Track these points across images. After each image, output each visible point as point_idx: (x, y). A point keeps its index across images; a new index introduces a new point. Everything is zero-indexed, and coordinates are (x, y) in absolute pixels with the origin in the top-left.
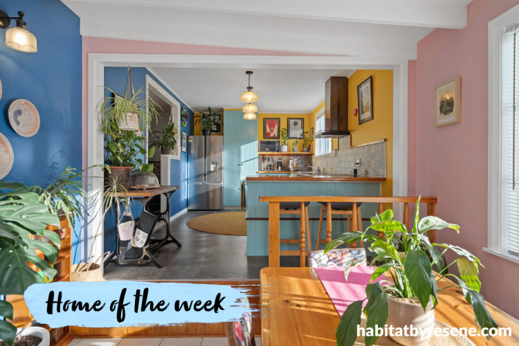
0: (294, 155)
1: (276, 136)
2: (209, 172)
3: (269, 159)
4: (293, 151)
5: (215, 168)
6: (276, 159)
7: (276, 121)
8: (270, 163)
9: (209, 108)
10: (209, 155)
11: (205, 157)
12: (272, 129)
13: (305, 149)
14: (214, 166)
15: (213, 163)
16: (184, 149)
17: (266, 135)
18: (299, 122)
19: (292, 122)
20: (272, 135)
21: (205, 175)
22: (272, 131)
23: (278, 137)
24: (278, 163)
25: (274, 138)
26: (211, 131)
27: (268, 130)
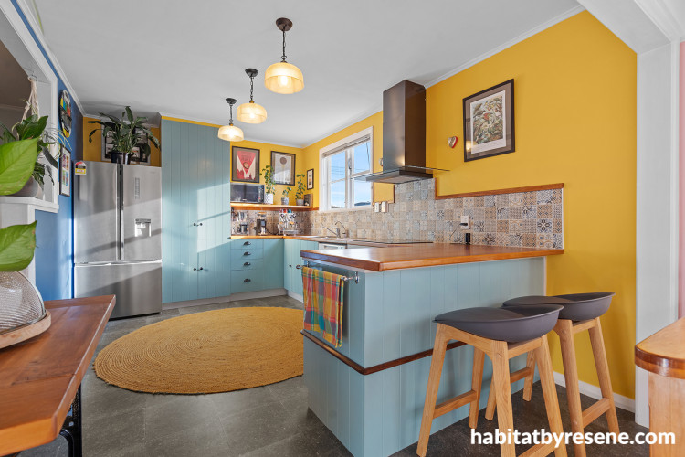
0: (285, 209)
1: (253, 177)
2: (130, 240)
3: (243, 214)
4: (283, 204)
5: (145, 232)
6: (254, 215)
7: (254, 153)
8: (245, 221)
9: (128, 108)
10: (130, 204)
11: (120, 208)
12: (247, 166)
13: (301, 201)
14: (143, 226)
15: (139, 222)
16: (66, 190)
17: (236, 175)
18: (289, 159)
19: (278, 157)
20: (246, 176)
21: (120, 245)
22: (247, 170)
23: (257, 180)
24: (259, 222)
25: (250, 180)
26: (130, 158)
27: (240, 167)
